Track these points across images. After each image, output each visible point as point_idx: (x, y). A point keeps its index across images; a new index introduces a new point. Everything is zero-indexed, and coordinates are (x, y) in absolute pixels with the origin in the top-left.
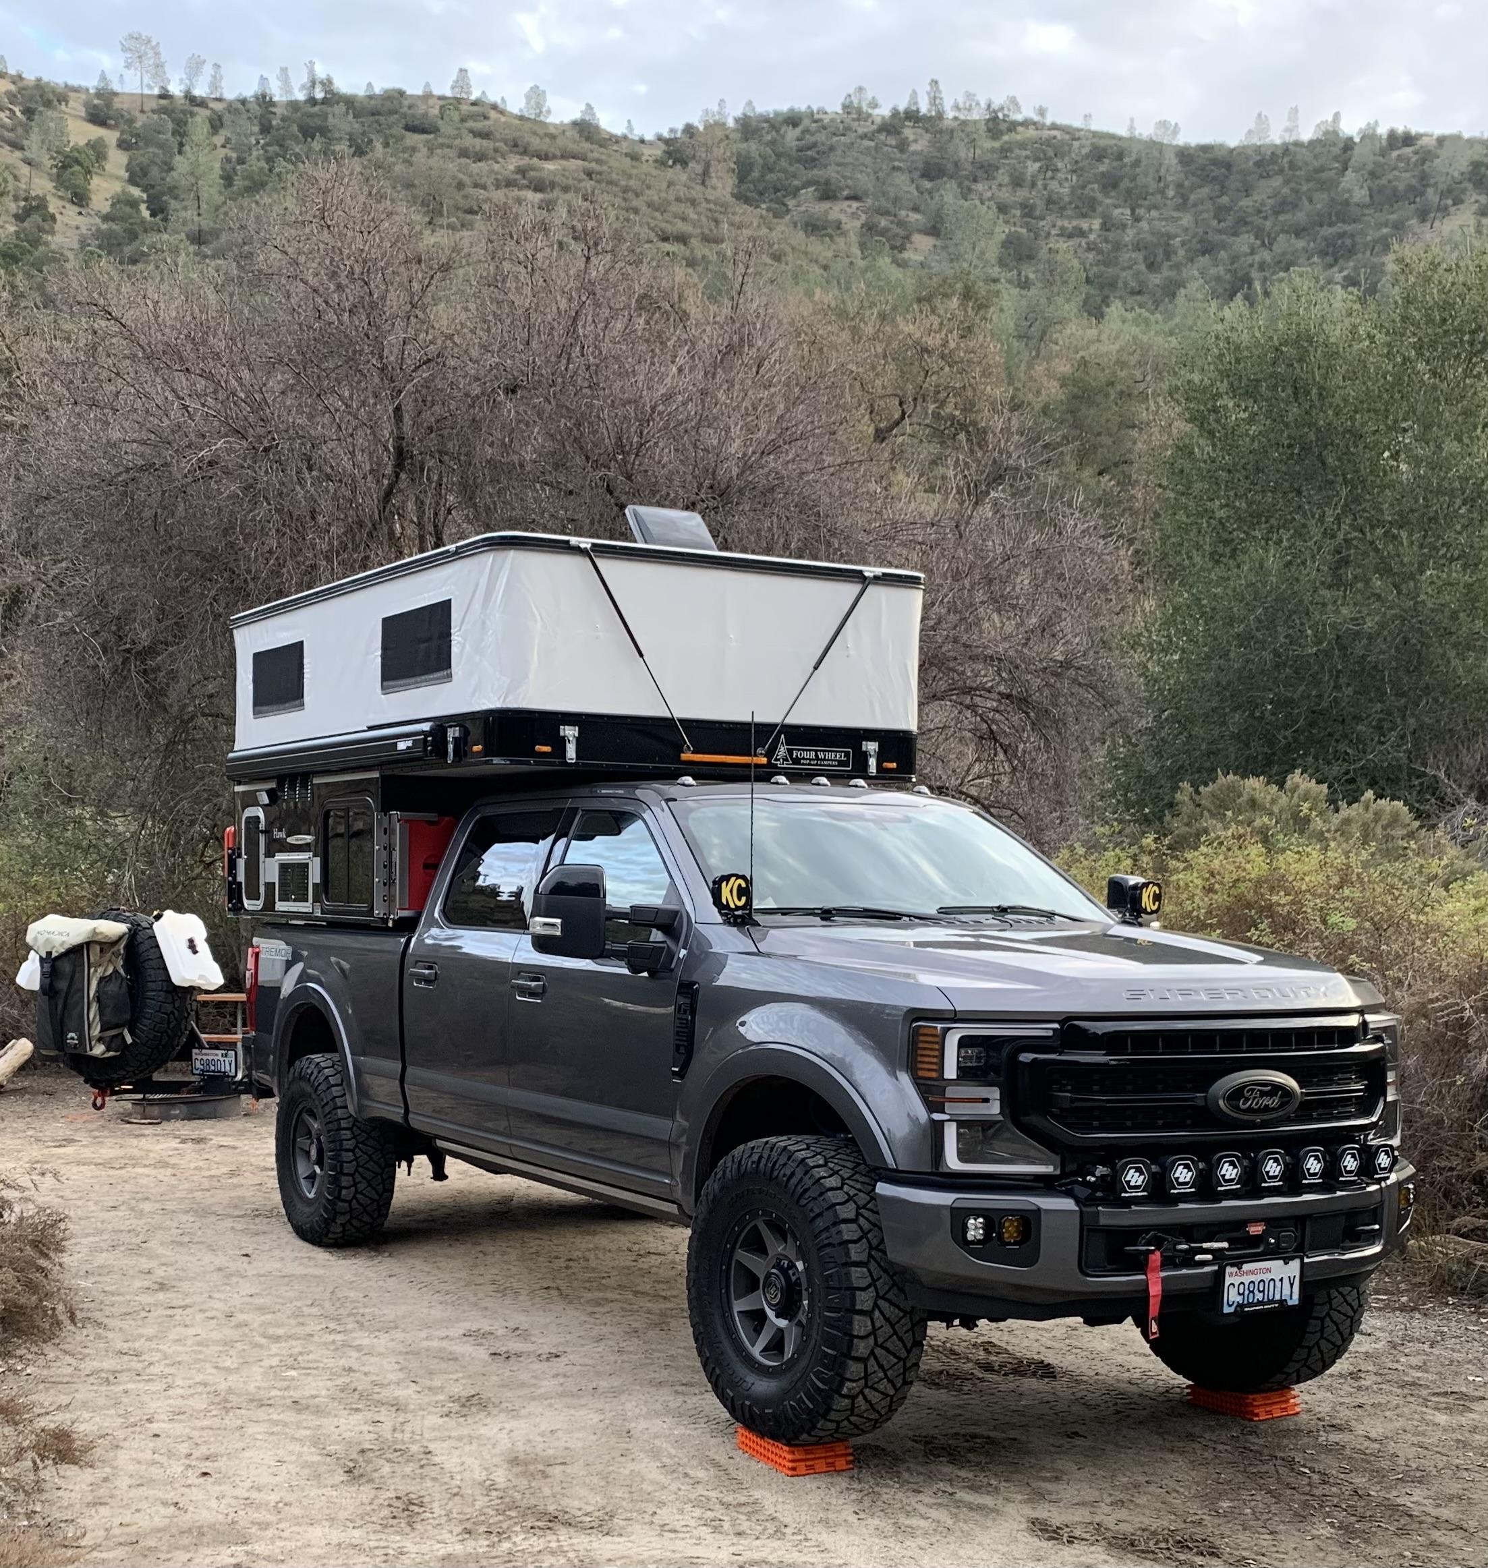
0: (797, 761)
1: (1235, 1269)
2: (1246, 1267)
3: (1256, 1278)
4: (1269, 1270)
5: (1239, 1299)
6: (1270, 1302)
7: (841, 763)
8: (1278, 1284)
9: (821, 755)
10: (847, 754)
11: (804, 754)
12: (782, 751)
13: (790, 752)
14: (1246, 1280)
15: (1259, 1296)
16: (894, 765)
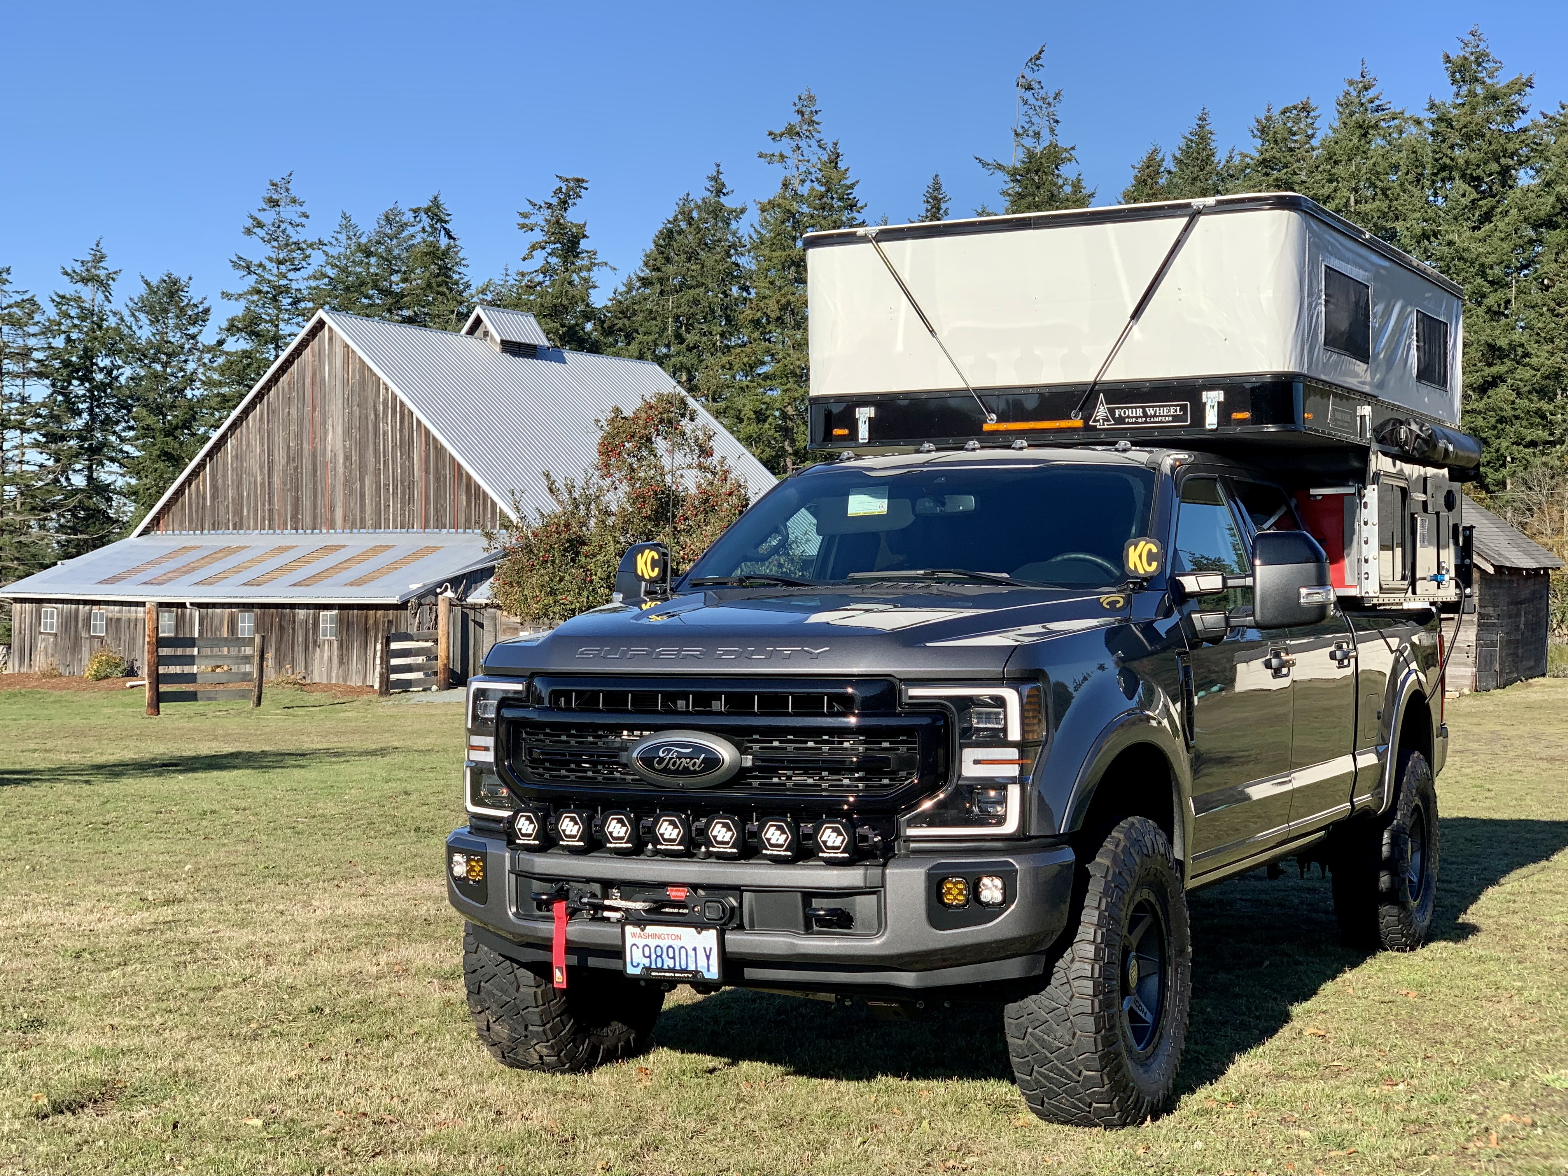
0: (1121, 420)
1: (637, 930)
2: (650, 929)
3: (664, 943)
4: (678, 937)
5: (646, 962)
6: (683, 971)
7: (1176, 418)
8: (691, 953)
9: (1150, 412)
10: (1183, 408)
11: (1129, 412)
12: (1101, 411)
13: (1112, 411)
14: (653, 943)
15: (669, 963)
16: (1246, 415)
